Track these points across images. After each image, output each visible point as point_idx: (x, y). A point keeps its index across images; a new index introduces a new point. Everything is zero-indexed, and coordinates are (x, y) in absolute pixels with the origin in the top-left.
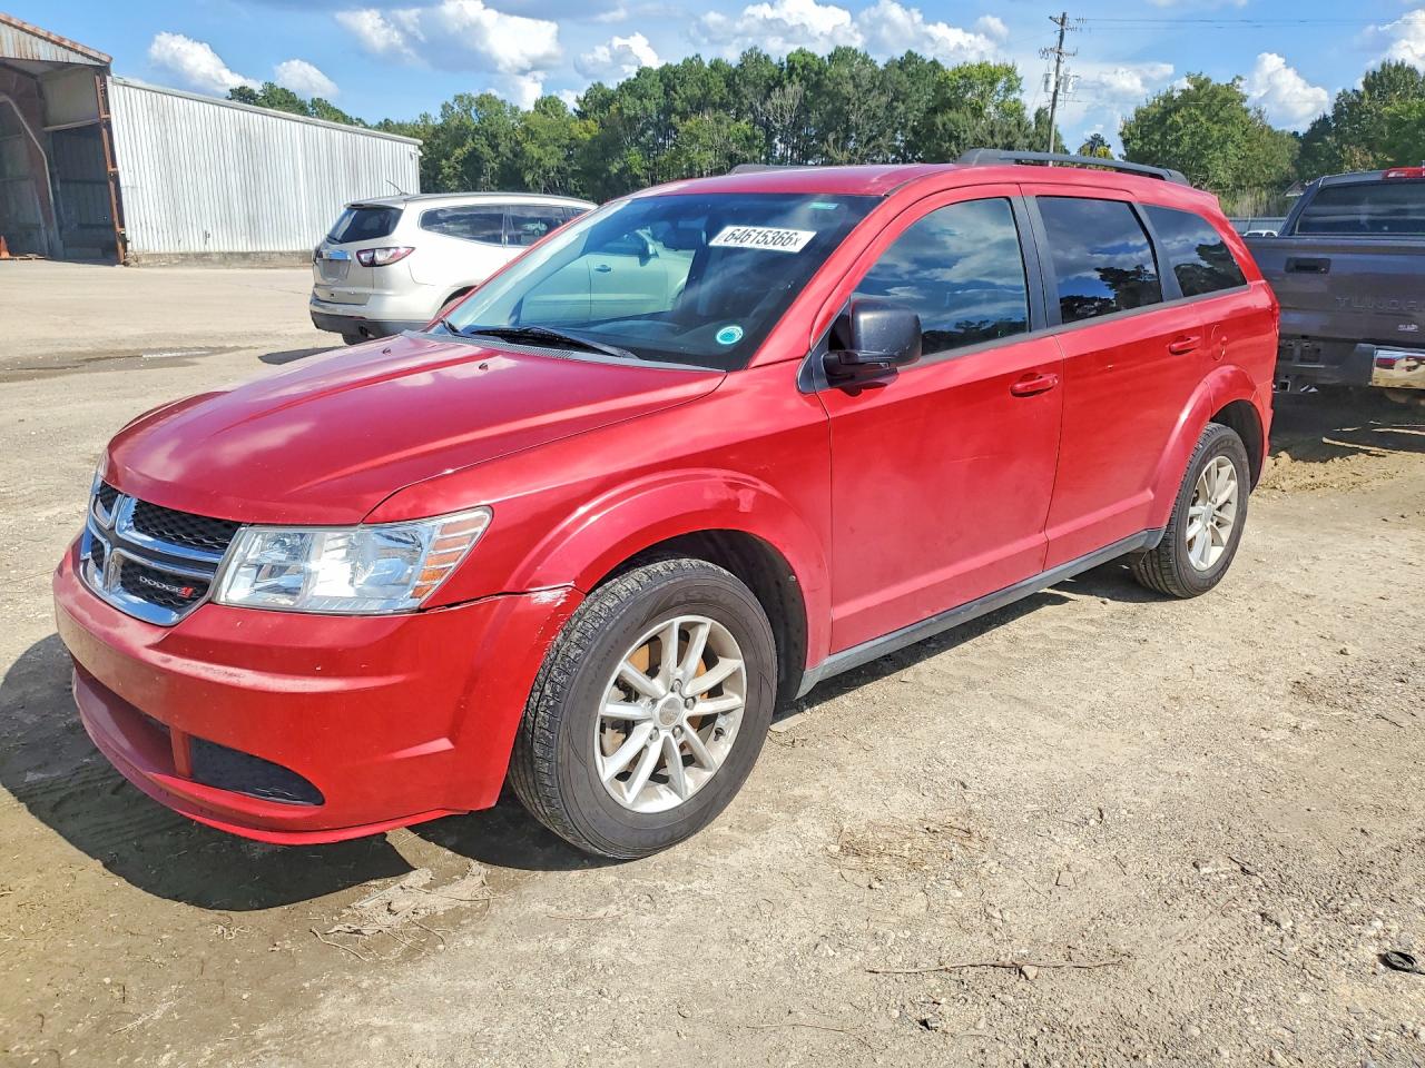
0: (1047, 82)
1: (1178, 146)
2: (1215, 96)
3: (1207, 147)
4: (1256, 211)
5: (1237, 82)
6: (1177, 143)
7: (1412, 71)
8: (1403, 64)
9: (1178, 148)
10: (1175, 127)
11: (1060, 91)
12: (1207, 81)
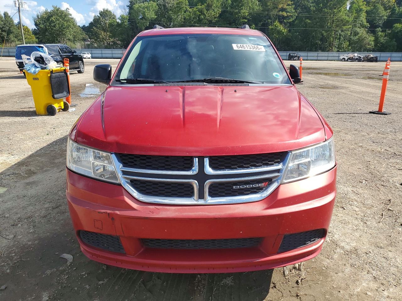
0: (15, 4)
1: (55, 27)
2: (62, 14)
3: (64, 28)
4: (82, 47)
5: (68, 10)
6: (54, 26)
7: (110, 12)
8: (108, 10)
9: (55, 28)
10: (52, 21)
11: (20, 7)
12: (59, 8)
